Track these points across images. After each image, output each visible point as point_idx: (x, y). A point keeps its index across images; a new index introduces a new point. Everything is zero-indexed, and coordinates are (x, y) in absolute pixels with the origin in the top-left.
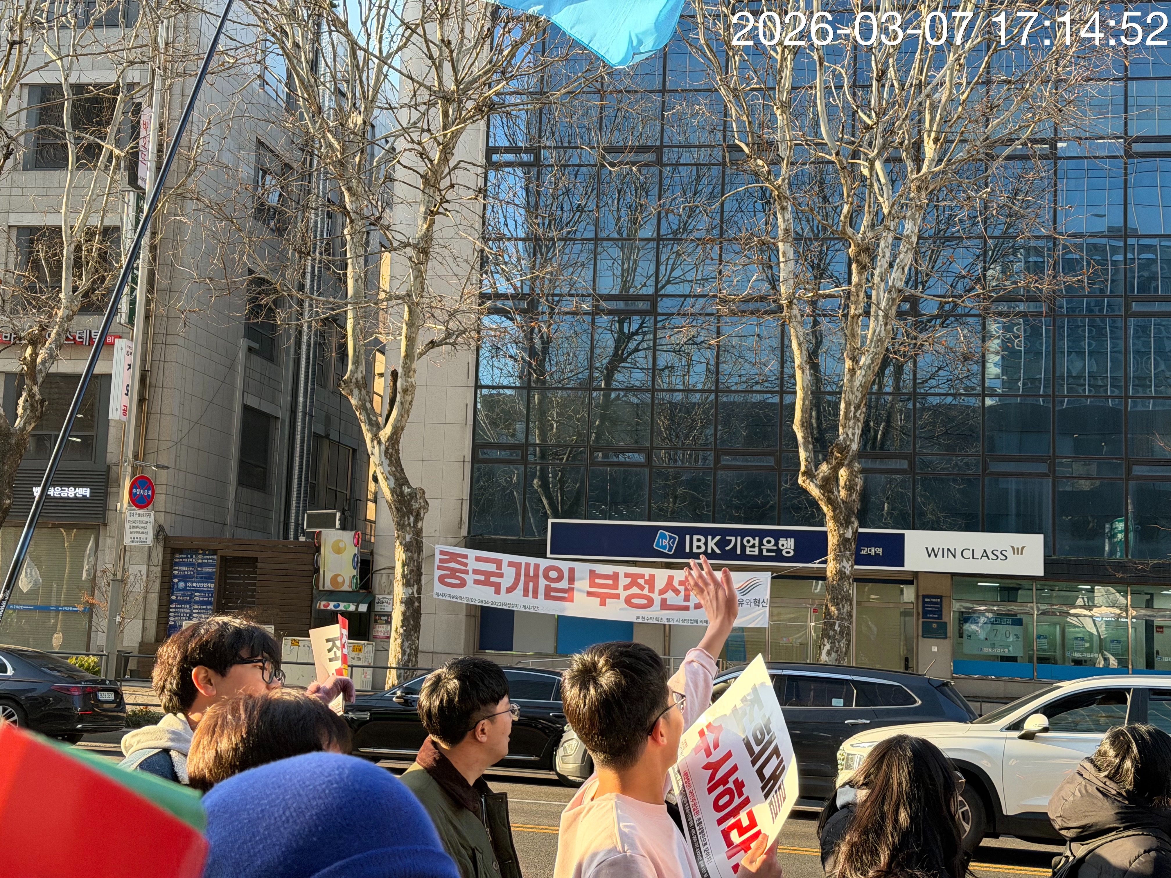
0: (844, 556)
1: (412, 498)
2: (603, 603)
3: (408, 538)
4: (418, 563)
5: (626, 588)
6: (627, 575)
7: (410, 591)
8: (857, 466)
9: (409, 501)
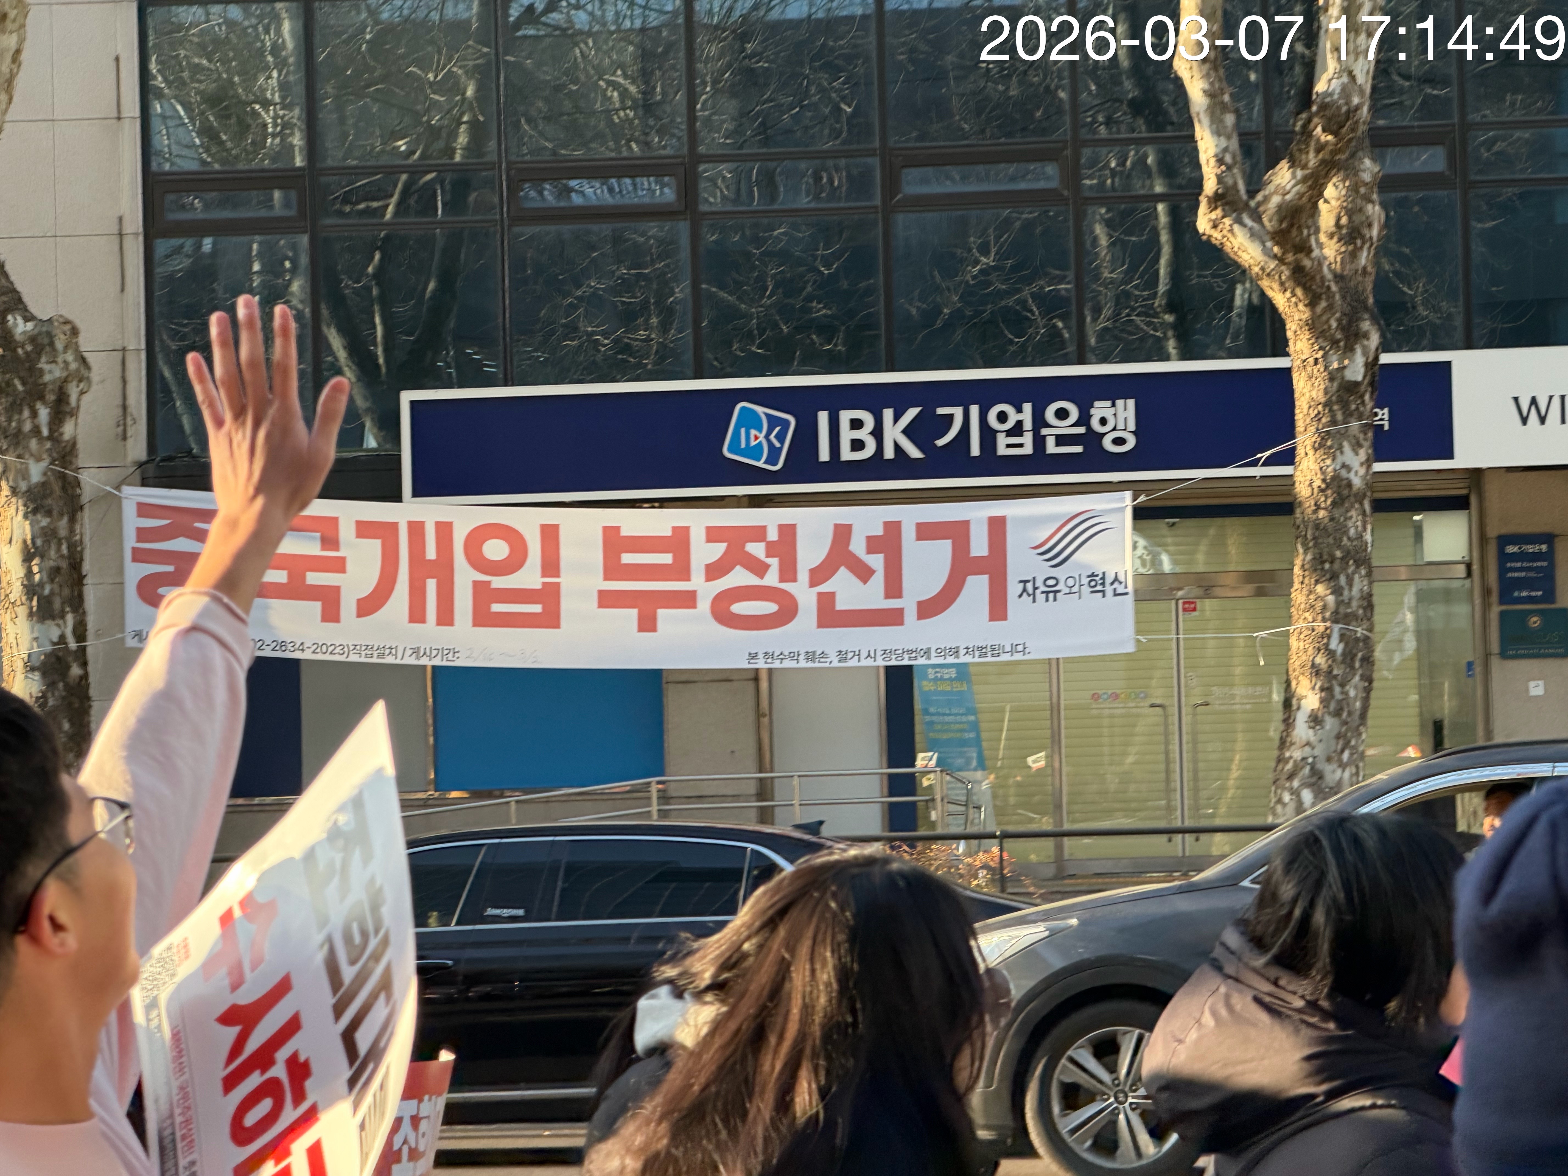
0: (1343, 435)
1: (39, 350)
2: (647, 624)
3: (36, 471)
4: (72, 546)
5: (714, 571)
6: (713, 534)
7: (55, 634)
8: (1369, 168)
9: (32, 360)
